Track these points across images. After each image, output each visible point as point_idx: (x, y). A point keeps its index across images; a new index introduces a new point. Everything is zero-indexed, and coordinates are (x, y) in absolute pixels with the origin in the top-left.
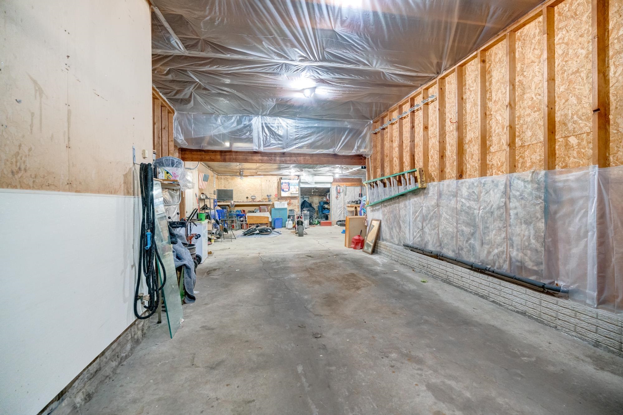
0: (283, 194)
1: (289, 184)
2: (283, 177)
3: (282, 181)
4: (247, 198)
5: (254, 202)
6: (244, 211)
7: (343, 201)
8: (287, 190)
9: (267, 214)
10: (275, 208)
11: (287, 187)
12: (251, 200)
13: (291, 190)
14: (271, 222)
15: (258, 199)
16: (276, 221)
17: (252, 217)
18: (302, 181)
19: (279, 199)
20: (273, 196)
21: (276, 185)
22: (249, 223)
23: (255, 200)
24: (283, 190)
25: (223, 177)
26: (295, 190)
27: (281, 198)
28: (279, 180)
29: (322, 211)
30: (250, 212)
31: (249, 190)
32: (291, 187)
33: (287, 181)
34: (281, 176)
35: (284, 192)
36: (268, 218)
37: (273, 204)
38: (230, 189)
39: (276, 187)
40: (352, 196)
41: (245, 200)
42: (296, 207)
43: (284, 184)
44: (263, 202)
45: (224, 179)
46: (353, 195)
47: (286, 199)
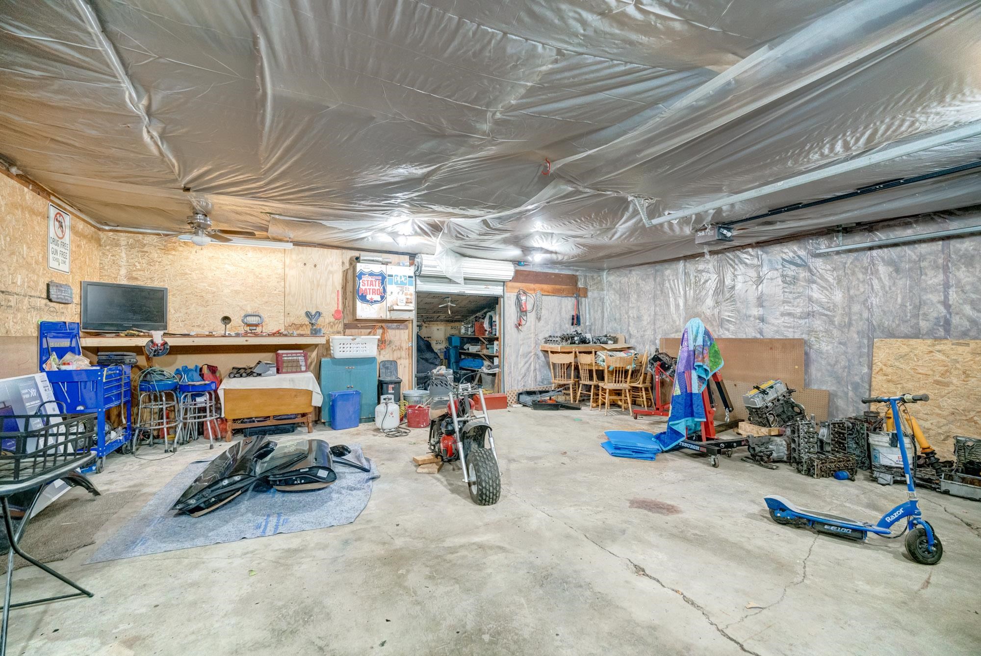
0: (364, 311)
1: (384, 278)
2: (364, 256)
3: (360, 267)
4: (226, 319)
5: (256, 335)
6: (213, 369)
7: (532, 336)
8: (378, 298)
9: (305, 380)
10: (333, 358)
11: (377, 287)
12: (241, 331)
13: (390, 299)
14: (318, 410)
15: (272, 327)
16: (339, 405)
17: (245, 394)
18: (425, 271)
19: (347, 326)
20: (327, 318)
21: (338, 279)
22: (231, 417)
23: (259, 330)
24: (363, 298)
25: (123, 238)
26: (404, 298)
27: (354, 324)
28: (347, 266)
29: (457, 362)
30: (238, 372)
31: (237, 292)
32: (389, 288)
33: (377, 268)
34: (356, 254)
35: (365, 305)
36: (310, 393)
37: (328, 341)
38: (156, 284)
39: (339, 288)
40: (555, 323)
41: (220, 328)
42: (404, 354)
43: (365, 278)
44: (292, 335)
45: (131, 247)
46: (558, 319)
47: (373, 327)
